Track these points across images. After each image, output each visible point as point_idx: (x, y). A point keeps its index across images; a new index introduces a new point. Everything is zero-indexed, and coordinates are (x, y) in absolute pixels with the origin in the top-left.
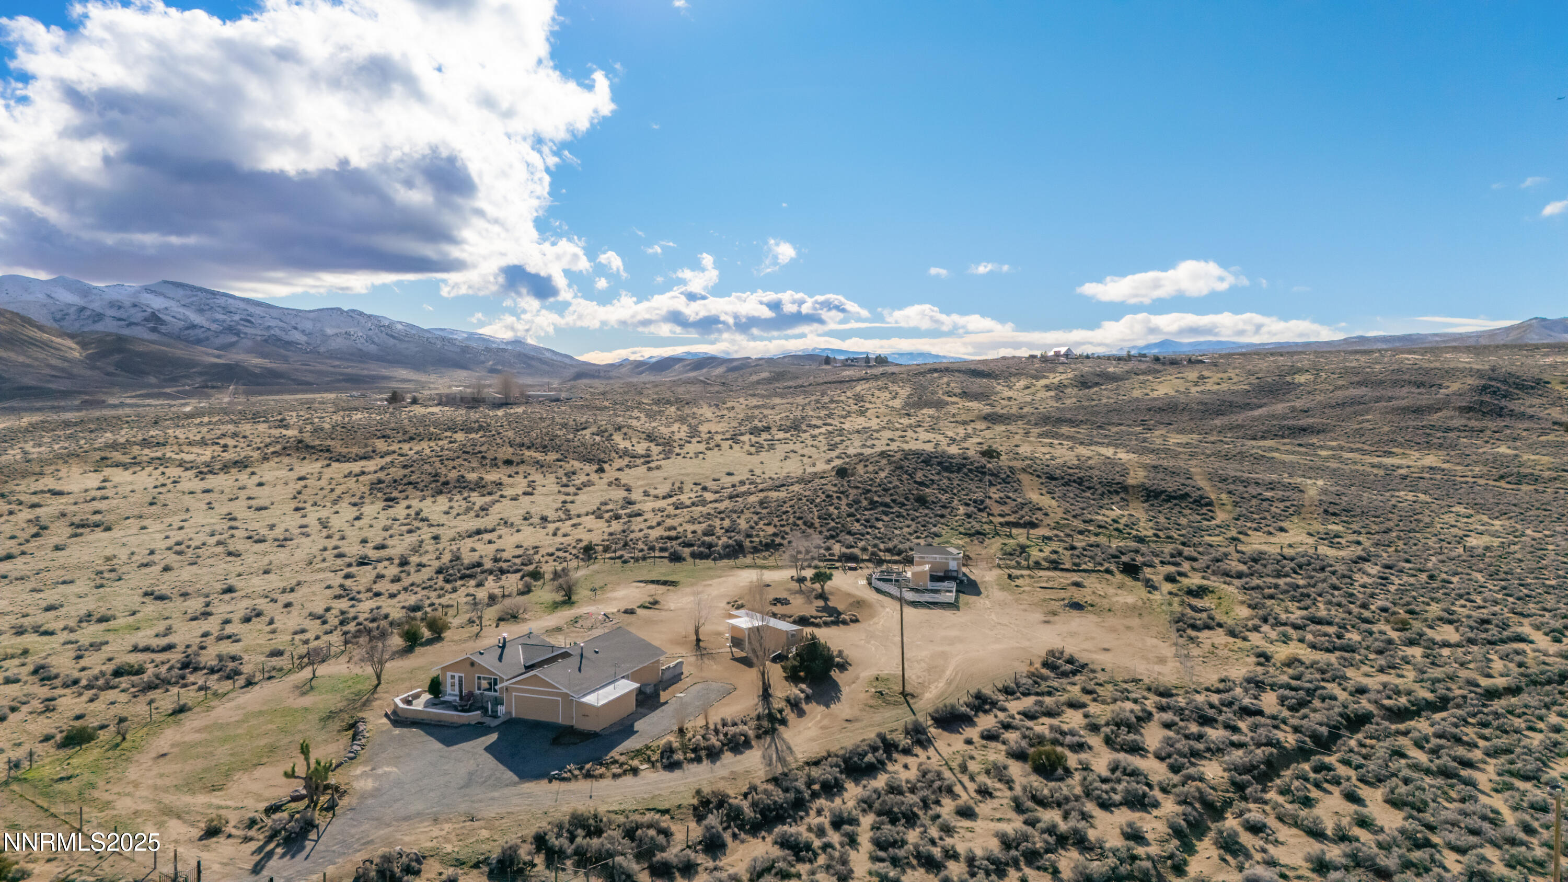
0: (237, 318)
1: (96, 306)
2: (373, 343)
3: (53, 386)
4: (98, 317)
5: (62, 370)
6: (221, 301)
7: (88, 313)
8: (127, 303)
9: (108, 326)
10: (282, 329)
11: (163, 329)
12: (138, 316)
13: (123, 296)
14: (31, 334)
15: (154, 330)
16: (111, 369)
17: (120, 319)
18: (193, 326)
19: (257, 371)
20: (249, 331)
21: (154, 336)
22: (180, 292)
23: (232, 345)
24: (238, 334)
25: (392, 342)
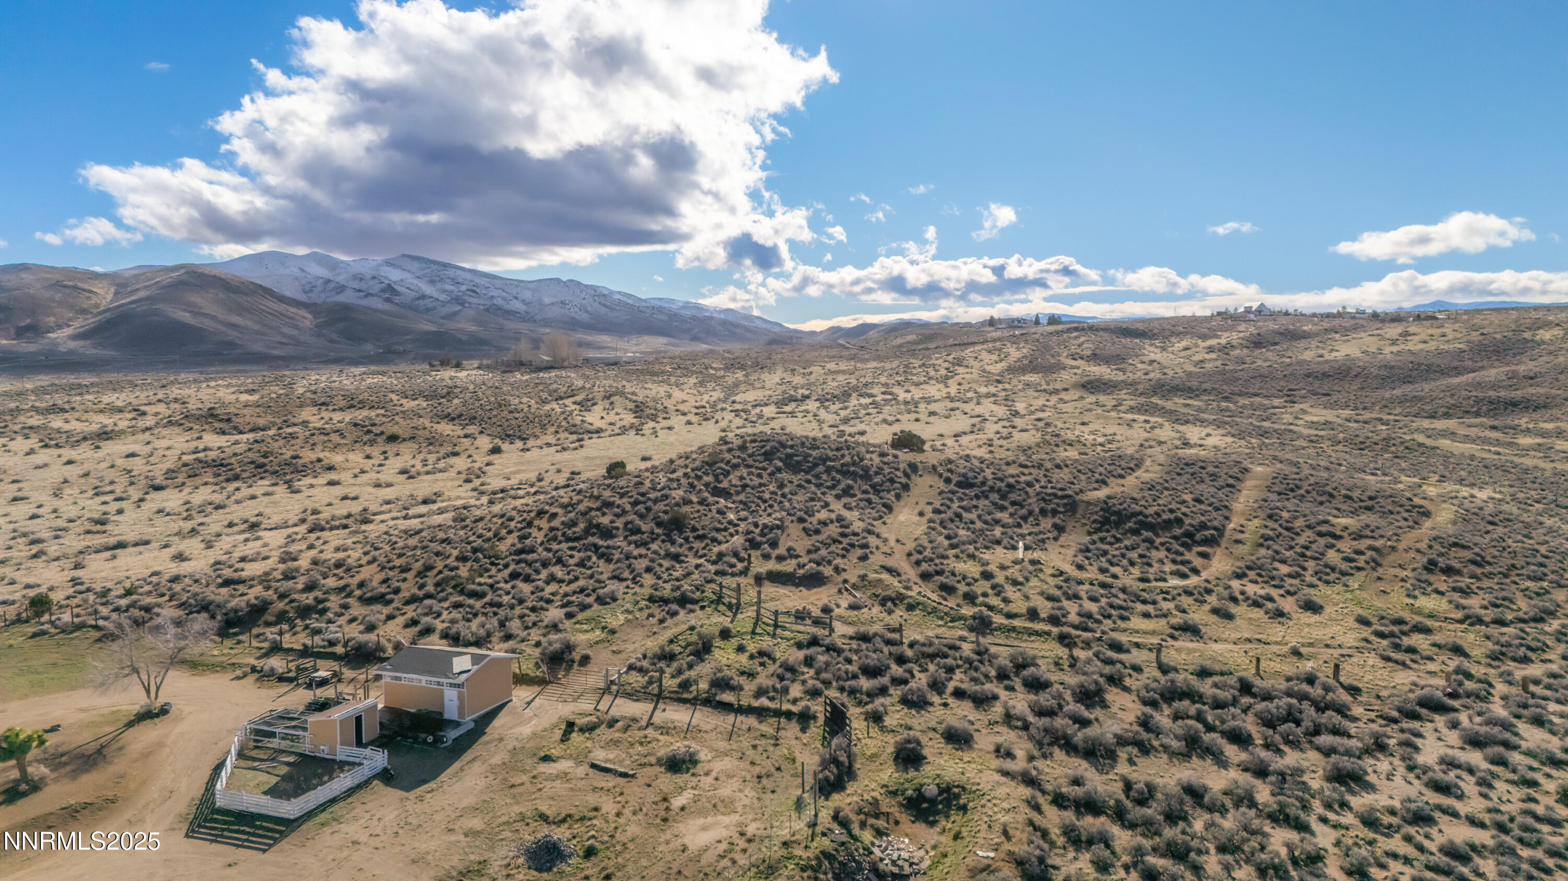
0: (464, 288)
1: (341, 279)
2: (587, 311)
3: (276, 352)
4: (341, 289)
5: (291, 337)
6: (451, 272)
7: (332, 285)
8: (369, 276)
9: (347, 298)
10: (504, 299)
11: (397, 299)
12: (376, 287)
13: (366, 269)
14: (270, 304)
15: (388, 300)
16: (335, 336)
17: (360, 291)
18: (423, 297)
19: (464, 338)
20: (472, 300)
21: (387, 307)
22: (416, 265)
23: (456, 313)
24: (462, 304)
25: (603, 310)
